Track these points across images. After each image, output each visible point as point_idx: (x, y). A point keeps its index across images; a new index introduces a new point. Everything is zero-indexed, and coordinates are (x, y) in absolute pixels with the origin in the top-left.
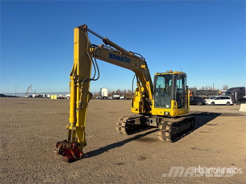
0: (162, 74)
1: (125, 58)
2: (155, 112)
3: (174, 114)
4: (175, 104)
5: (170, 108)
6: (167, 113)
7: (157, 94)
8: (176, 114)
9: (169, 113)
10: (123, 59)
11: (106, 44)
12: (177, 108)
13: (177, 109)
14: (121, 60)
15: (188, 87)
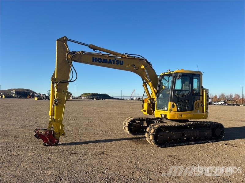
0: (165, 74)
1: (115, 61)
2: (157, 114)
3: (171, 117)
4: (173, 106)
5: (167, 110)
6: (163, 116)
7: (161, 95)
8: (174, 117)
9: (165, 116)
10: (112, 62)
11: (94, 50)
12: (176, 110)
13: (177, 112)
14: (109, 63)
15: (203, 87)
